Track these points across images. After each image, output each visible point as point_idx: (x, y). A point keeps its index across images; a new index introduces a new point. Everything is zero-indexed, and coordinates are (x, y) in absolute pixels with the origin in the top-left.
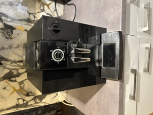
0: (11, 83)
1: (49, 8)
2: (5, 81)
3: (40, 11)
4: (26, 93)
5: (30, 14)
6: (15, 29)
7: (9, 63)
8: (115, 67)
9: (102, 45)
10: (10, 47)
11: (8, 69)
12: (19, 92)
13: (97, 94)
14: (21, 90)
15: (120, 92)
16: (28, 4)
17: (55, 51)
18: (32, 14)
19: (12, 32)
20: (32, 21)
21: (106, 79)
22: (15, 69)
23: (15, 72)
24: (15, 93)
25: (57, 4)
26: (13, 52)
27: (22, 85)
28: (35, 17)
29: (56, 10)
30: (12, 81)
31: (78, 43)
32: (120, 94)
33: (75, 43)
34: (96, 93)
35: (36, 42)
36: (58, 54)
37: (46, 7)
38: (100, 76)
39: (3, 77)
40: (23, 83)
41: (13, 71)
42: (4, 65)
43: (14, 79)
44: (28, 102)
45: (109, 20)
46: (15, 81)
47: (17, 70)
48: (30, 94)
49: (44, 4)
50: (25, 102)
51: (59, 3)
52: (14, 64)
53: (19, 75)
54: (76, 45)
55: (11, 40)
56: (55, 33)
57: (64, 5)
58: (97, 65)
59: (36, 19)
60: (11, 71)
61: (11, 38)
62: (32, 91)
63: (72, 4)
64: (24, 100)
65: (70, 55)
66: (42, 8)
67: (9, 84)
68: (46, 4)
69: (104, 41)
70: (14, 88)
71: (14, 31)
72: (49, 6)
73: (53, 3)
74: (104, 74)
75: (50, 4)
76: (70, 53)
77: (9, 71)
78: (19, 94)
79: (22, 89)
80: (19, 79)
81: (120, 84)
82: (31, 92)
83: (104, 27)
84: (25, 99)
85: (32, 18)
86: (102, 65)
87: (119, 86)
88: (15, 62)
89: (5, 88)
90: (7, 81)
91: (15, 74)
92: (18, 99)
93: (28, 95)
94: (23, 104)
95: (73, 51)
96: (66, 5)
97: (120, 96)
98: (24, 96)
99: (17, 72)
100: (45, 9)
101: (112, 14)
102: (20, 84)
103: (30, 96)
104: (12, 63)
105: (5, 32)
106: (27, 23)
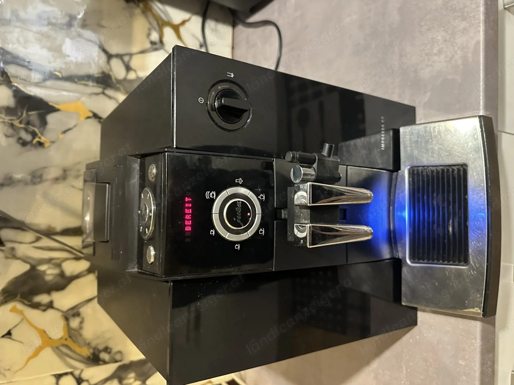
0: (34, 315)
1: (180, 37)
2: (10, 306)
3: (148, 45)
4: (86, 352)
5: (110, 57)
6: (53, 110)
7: (29, 236)
8: (466, 261)
9: (405, 172)
10: (36, 177)
11: (25, 260)
12: (62, 348)
13: (375, 364)
14: (69, 343)
16: (104, 23)
17: (224, 194)
18: (120, 56)
19: (44, 123)
20: (119, 81)
21: (415, 309)
22: (49, 261)
23: (50, 273)
24: (48, 354)
25: (210, 24)
26: (46, 195)
27: (75, 323)
28: (128, 68)
29: (204, 44)
30: (36, 306)
34: (368, 362)
35: (143, 156)
36: (239, 210)
37: (168, 33)
38: (397, 297)
39: (5, 291)
40: (77, 314)
41: (42, 268)
42: (9, 245)
43: (43, 299)
45: (425, 74)
46: (50, 305)
47: (59, 265)
48: (104, 356)
49: (162, 24)
51: (217, 20)
52: (46, 242)
53: (63, 282)
54: (311, 171)
55: (40, 151)
57: (234, 25)
58: (386, 253)
59: (132, 76)
60: (33, 268)
61: (41, 144)
62: (111, 345)
63: (266, 23)
64: (79, 381)
65: (284, 214)
66: (155, 36)
67: (24, 319)
68: (169, 24)
69: (411, 157)
70: (43, 333)
71: (51, 118)
72: (182, 30)
73: (196, 21)
74: (413, 291)
75: (184, 23)
77: (26, 267)
78: (61, 355)
79: (73, 334)
80: (65, 300)
81: (484, 331)
82: (107, 350)
83: (406, 101)
84: (85, 376)
85: (118, 70)
86: (405, 253)
88: (49, 233)
89: (9, 334)
90: (19, 306)
91: (48, 278)
92: (58, 377)
93: (95, 359)
96: (240, 28)
98: (80, 366)
99: (56, 271)
100: (165, 40)
101: (440, 52)
102: (67, 319)
103: (105, 363)
104: (38, 239)
105: (16, 123)
106: (99, 90)
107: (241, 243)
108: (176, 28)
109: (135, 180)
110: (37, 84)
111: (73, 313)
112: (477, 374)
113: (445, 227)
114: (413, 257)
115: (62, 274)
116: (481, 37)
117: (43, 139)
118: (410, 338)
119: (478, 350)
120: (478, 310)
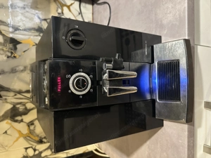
0: (16, 125)
1: (70, 10)
2: (5, 122)
4: (37, 139)
6: (19, 43)
7: (12, 94)
8: (180, 100)
9: (156, 63)
10: (13, 71)
11: (11, 103)
12: (26, 137)
13: (148, 143)
14: (31, 136)
15: (189, 142)
16: (38, 6)
18: (45, 20)
19: (16, 49)
21: (163, 120)
22: (20, 103)
23: (21, 108)
24: (22, 140)
25: (83, 4)
26: (18, 78)
27: (32, 127)
29: (80, 13)
30: (16, 121)
31: (115, 61)
32: (189, 146)
33: (109, 62)
34: (145, 142)
36: (81, 82)
37: (65, 9)
38: (154, 115)
39: (3, 116)
40: (33, 124)
41: (18, 106)
42: (4, 98)
43: (19, 118)
44: (41, 153)
45: (165, 22)
46: (22, 121)
47: (24, 105)
48: (44, 140)
49: (63, 5)
50: (37, 152)
51: (86, 3)
52: (19, 96)
53: (26, 112)
54: (110, 65)
55: (15, 60)
56: (75, 45)
57: (93, 4)
58: (148, 97)
60: (14, 106)
61: (15, 57)
63: (105, 3)
64: (35, 150)
65: (101, 83)
66: (60, 11)
67: (12, 126)
68: (66, 5)
69: (158, 57)
70: (19, 132)
71: (18, 46)
72: (71, 7)
73: (77, 3)
74: (160, 112)
75: (72, 4)
76: (101, 79)
77: (12, 106)
78: (27, 140)
79: (31, 132)
80: (27, 118)
81: (188, 128)
82: (45, 138)
83: (158, 34)
84: (37, 148)
86: (156, 97)
87: (186, 133)
88: (20, 92)
89: (6, 132)
90: (10, 121)
91: (21, 110)
92: (26, 149)
93: (41, 142)
94: (34, 155)
95: (106, 76)
96: (95, 5)
97: (188, 149)
98: (35, 144)
99: (24, 107)
100: (64, 12)
101: (170, 12)
102: (29, 126)
103: (45, 143)
104: (16, 95)
105: (5, 49)
106: (38, 34)
107: (82, 95)
108: (69, 7)
109: (42, 71)
110: (12, 33)
111: (31, 123)
112: (186, 146)
113: (171, 86)
114: (160, 99)
115: (26, 108)
116: (186, 5)
117: (16, 55)
118: (161, 132)
119: (186, 136)
120: (184, 120)
